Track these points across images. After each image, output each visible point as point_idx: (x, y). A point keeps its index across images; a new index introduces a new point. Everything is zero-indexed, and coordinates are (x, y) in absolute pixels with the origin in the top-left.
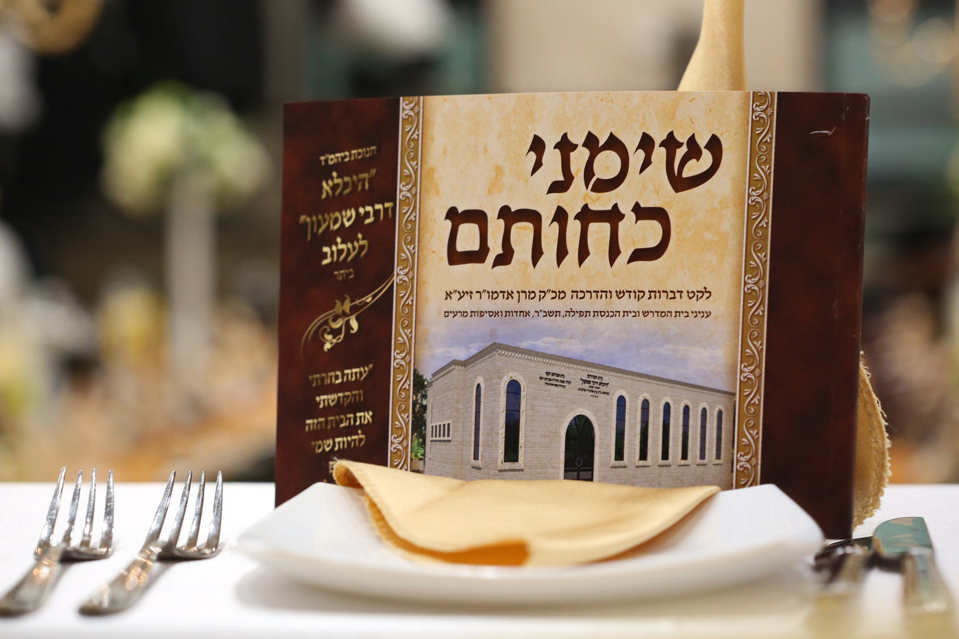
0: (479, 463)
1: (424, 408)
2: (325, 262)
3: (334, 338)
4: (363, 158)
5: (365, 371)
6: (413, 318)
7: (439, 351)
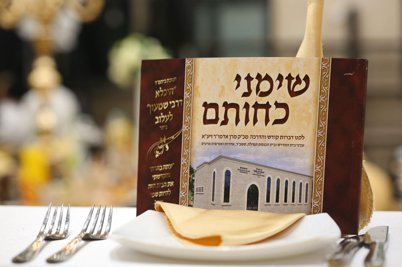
0: (214, 202)
1: (193, 181)
2: (156, 123)
3: (159, 152)
4: (171, 82)
5: (171, 166)
6: (189, 145)
7: (199, 158)
